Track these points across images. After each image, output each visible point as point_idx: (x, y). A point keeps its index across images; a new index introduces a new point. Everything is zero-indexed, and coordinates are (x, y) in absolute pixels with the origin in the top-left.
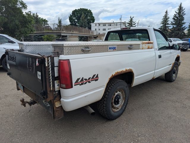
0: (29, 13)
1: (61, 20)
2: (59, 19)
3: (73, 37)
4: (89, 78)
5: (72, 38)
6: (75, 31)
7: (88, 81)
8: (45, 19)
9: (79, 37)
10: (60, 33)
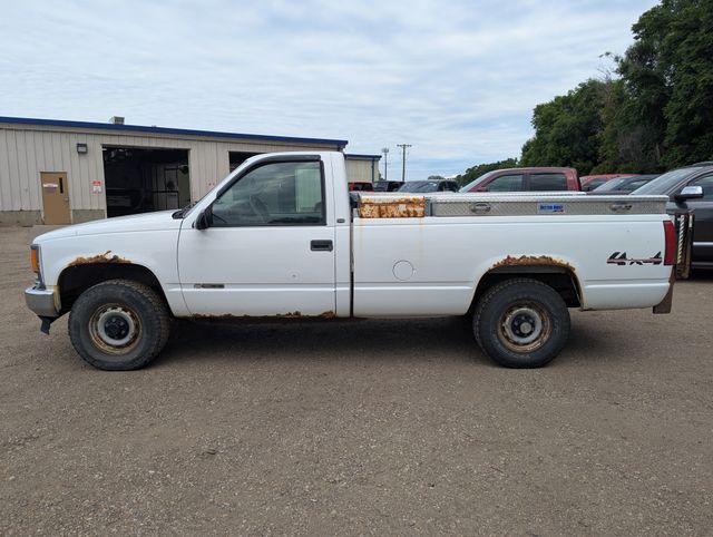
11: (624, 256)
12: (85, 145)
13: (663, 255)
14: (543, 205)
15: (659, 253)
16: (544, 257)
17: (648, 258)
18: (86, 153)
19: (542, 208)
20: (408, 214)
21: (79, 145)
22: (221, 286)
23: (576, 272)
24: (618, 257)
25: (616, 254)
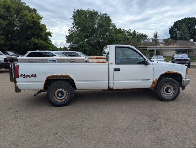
0: (129, 31)
1: (157, 34)
2: (155, 33)
3: (170, 51)
4: (29, 75)
5: (168, 52)
6: (175, 43)
7: (29, 76)
8: (145, 35)
9: (176, 50)
10: (146, 47)
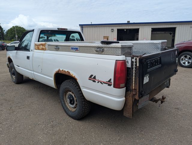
11: (95, 78)
12: (113, 29)
13: (112, 81)
14: (72, 47)
15: (111, 80)
16: (68, 72)
17: (105, 81)
18: (113, 31)
19: (72, 49)
20: (43, 49)
21: (112, 29)
22: (19, 66)
23: (78, 81)
24: (92, 77)
25: (92, 76)
